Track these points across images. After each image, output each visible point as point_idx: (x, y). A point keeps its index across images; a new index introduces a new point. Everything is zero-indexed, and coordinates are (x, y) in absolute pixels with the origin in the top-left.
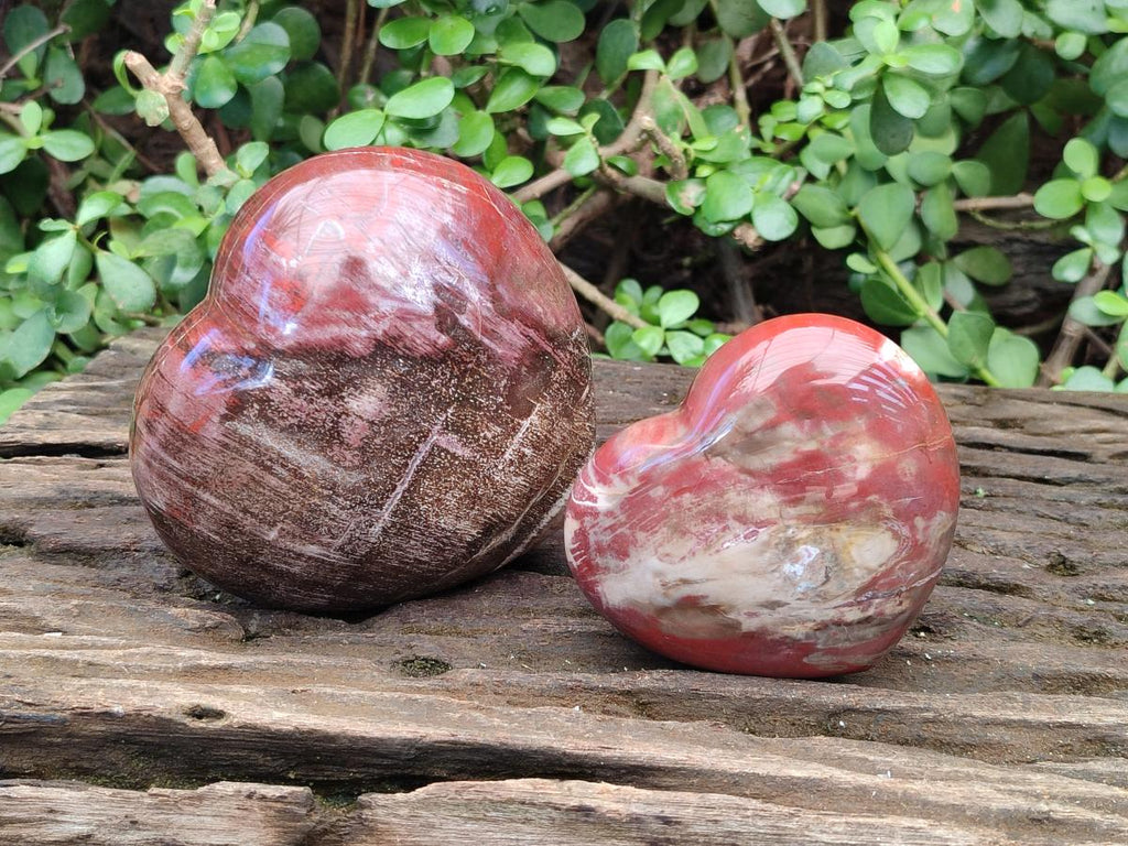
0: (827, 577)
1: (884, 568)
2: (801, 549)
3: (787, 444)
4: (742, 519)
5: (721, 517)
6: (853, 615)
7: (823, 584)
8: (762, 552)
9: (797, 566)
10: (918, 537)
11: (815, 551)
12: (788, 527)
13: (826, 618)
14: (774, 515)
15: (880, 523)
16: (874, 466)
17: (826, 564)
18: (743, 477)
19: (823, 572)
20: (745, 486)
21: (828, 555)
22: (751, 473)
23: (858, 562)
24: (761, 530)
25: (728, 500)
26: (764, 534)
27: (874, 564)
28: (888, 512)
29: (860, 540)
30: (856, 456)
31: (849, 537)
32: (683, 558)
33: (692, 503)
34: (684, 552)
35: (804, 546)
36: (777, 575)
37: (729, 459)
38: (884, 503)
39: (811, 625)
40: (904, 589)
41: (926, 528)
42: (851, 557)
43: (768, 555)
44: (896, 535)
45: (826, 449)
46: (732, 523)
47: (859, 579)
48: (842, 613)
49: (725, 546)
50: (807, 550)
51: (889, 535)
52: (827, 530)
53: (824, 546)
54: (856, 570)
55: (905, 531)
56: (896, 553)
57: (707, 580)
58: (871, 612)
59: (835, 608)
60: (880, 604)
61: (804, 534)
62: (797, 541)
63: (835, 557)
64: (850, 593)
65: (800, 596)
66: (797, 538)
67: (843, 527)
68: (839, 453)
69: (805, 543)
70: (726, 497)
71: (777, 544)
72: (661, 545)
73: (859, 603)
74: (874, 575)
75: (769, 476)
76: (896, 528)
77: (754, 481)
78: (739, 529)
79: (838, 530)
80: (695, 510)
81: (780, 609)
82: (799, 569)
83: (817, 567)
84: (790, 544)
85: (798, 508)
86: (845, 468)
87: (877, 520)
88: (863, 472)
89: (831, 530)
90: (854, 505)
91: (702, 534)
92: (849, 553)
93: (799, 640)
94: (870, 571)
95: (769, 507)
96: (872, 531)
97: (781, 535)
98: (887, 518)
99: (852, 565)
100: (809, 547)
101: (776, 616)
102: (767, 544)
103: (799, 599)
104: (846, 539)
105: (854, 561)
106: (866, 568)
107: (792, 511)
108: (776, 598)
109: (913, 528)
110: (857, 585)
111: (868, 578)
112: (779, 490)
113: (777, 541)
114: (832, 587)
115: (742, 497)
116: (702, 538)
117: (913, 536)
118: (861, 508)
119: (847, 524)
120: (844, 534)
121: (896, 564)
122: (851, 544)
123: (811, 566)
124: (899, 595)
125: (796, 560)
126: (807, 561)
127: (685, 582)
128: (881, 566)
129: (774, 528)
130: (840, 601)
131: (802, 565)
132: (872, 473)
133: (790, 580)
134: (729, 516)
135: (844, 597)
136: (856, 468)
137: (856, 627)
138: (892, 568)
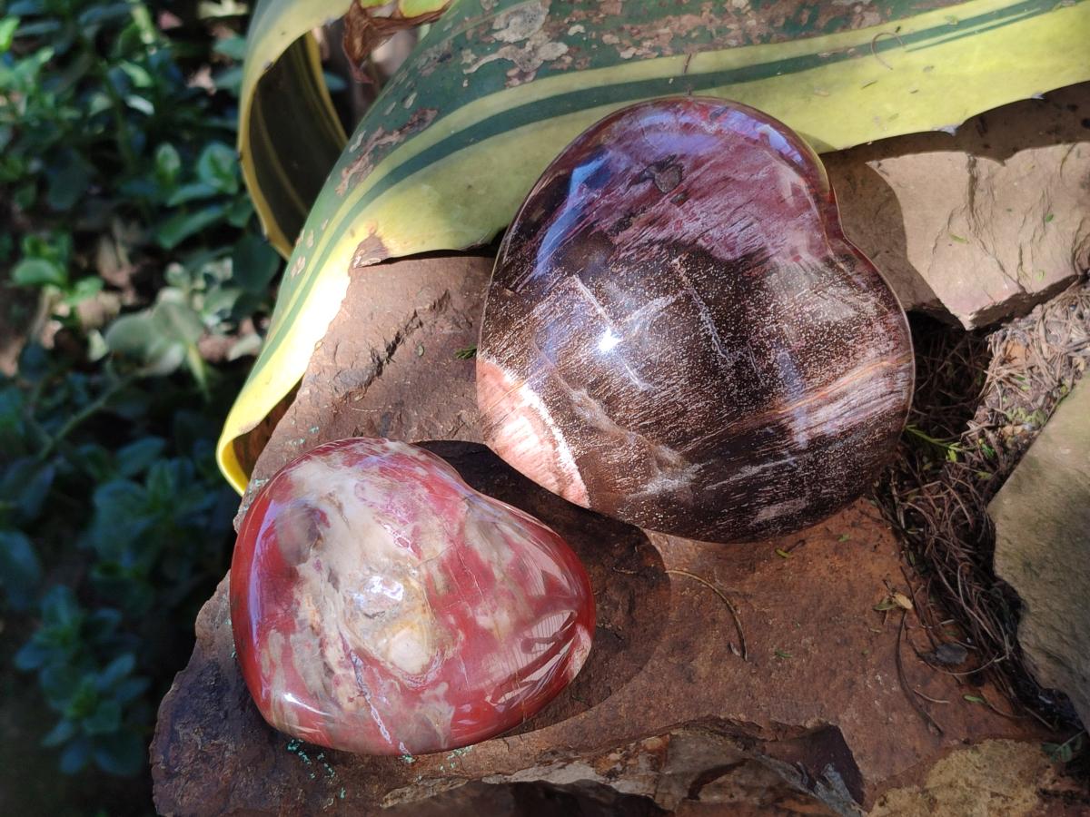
0: (374, 615)
1: (390, 666)
2: (398, 585)
3: (495, 554)
4: (416, 533)
5: (413, 517)
6: (334, 655)
7: (366, 615)
8: (388, 555)
9: (381, 586)
10: (426, 692)
11: (399, 597)
12: (418, 568)
13: (327, 630)
14: (426, 556)
15: (437, 649)
16: (491, 630)
17: (387, 611)
18: (456, 526)
19: (378, 610)
20: (448, 528)
21: (397, 609)
22: (461, 531)
23: (394, 640)
24: (410, 548)
25: (431, 519)
26: (407, 552)
27: (393, 655)
28: (449, 653)
29: (416, 635)
30: (497, 613)
31: (419, 623)
32: (364, 500)
33: (419, 495)
34: (371, 499)
35: (402, 587)
36: (368, 572)
37: (469, 514)
38: (459, 647)
39: (317, 618)
40: (368, 697)
41: (437, 698)
42: (398, 631)
43: (386, 560)
44: (425, 669)
45: (498, 586)
46: (410, 527)
47: (375, 646)
48: (335, 643)
49: (386, 526)
50: (399, 589)
51: (426, 660)
52: (423, 602)
53: (406, 604)
54: (385, 641)
55: (432, 676)
56: (407, 674)
57: (347, 523)
58: (339, 671)
59: (341, 634)
60: (350, 678)
61: (414, 584)
62: (406, 580)
63: (396, 617)
64: (358, 642)
65: (348, 598)
66: (410, 578)
67: (428, 616)
68: (496, 598)
69: (405, 586)
70: (434, 517)
71: (399, 564)
72: (371, 483)
73: (349, 656)
74: (382, 659)
75: (463, 544)
76: (434, 666)
77: (455, 534)
78: (406, 532)
79: (425, 611)
80: (414, 498)
81: (330, 585)
82: (378, 588)
83: (383, 604)
84: (402, 575)
85: (438, 573)
86: (485, 605)
87: (441, 646)
88: (484, 621)
89: (423, 606)
90: (452, 620)
91: (392, 507)
92: (402, 628)
93: (297, 616)
94: (384, 655)
95: (434, 550)
96: (428, 644)
97: (409, 565)
98: (443, 654)
99: (388, 636)
100: (402, 590)
101: (322, 586)
102: (397, 556)
103: (345, 598)
104: (417, 621)
105: (394, 635)
106: (388, 649)
107: (434, 569)
108: (341, 579)
109: (435, 684)
110: (369, 646)
111: (376, 655)
112: (452, 555)
113: (402, 563)
114: (363, 623)
115: (437, 529)
116: (389, 508)
117: (427, 686)
118: (450, 626)
119: (432, 619)
120: (422, 619)
121: (396, 678)
122: (412, 627)
123: (381, 598)
124: (362, 694)
125: (386, 584)
126: (388, 593)
127: (340, 508)
128: (392, 663)
129: (415, 558)
130: (347, 635)
131: (383, 590)
132: (485, 630)
133: (364, 585)
134: (416, 523)
135: (353, 637)
136: (486, 614)
137: (320, 663)
138: (392, 676)
